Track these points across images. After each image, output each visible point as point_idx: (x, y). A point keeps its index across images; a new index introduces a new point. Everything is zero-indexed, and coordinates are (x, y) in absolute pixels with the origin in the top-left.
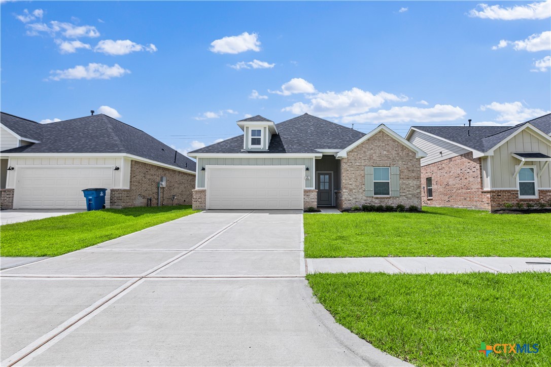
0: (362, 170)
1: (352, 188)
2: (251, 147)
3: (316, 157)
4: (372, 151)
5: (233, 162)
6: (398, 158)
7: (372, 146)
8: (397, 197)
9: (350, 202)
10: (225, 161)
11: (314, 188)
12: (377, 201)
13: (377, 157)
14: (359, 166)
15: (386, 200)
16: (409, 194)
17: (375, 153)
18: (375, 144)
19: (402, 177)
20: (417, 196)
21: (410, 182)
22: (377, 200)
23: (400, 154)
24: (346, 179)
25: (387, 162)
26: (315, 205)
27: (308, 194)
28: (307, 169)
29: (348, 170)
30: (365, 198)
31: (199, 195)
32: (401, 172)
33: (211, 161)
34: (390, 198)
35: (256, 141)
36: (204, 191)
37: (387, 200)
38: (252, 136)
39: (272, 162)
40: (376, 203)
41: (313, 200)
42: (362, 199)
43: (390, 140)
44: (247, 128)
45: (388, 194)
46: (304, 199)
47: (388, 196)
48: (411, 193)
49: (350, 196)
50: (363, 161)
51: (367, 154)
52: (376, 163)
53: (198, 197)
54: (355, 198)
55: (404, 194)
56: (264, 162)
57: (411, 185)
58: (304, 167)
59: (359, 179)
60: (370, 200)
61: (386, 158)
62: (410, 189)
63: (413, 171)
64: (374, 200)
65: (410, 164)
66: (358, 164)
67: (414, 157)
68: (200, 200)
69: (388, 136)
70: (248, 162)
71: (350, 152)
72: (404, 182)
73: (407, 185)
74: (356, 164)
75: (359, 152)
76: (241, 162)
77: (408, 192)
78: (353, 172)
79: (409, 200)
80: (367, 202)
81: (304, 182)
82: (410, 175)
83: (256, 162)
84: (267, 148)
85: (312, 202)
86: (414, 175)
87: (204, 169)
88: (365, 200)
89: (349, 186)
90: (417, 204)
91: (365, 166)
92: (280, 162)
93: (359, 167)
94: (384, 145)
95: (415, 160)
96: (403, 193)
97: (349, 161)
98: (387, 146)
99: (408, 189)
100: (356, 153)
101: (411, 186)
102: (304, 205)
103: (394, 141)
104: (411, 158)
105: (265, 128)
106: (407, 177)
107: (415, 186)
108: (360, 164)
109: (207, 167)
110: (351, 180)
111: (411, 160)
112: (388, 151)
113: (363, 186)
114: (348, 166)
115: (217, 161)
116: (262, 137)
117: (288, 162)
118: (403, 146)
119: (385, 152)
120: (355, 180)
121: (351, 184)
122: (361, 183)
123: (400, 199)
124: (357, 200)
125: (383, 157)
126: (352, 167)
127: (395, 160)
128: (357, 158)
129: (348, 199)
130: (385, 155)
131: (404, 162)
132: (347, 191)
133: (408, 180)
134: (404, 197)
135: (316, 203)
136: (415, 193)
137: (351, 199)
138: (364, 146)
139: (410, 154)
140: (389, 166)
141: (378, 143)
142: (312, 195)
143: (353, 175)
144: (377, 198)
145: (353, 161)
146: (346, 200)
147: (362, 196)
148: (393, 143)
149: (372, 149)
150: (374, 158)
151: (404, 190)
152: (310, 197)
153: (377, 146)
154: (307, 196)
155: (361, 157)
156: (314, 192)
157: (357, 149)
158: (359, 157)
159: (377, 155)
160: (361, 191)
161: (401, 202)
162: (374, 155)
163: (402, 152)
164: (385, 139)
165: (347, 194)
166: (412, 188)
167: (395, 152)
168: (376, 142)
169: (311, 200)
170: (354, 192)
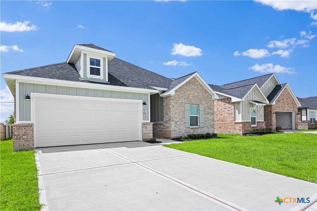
0: (183, 107)
1: (177, 121)
2: (90, 76)
3: (150, 93)
4: (189, 92)
5: (68, 91)
6: (203, 99)
7: (189, 88)
8: (203, 127)
9: (176, 132)
10: (57, 90)
11: (149, 121)
12: (192, 131)
13: (192, 97)
14: (181, 103)
17: (191, 94)
18: (191, 87)
19: (205, 112)
20: (212, 126)
22: (192, 130)
23: (204, 96)
24: (173, 114)
25: (197, 101)
26: (151, 136)
27: (146, 126)
28: (144, 104)
31: (24, 131)
32: (205, 109)
33: (36, 88)
34: (198, 128)
35: (95, 71)
36: (31, 125)
37: (198, 129)
38: (91, 65)
39: (112, 94)
40: (191, 132)
41: (150, 132)
42: (183, 129)
43: (199, 85)
44: (85, 55)
45: (197, 125)
46: (142, 131)
48: (209, 124)
50: (184, 99)
51: (186, 94)
52: (191, 101)
53: (21, 134)
54: (179, 129)
55: (206, 125)
56: (104, 94)
58: (141, 102)
59: (181, 113)
60: (188, 130)
61: (197, 98)
62: (209, 122)
64: (190, 130)
65: (209, 104)
66: (180, 102)
67: (211, 99)
68: (24, 137)
69: (198, 81)
70: (87, 92)
72: (206, 116)
73: (208, 118)
74: (179, 101)
75: (181, 92)
76: (77, 92)
78: (177, 108)
79: (209, 129)
80: (186, 132)
81: (140, 115)
82: (209, 112)
83: (95, 93)
84: (107, 80)
85: (149, 133)
86: (211, 112)
87: (28, 97)
88: (185, 130)
91: (185, 103)
92: (119, 95)
93: (181, 104)
94: (196, 88)
95: (212, 101)
97: (175, 99)
98: (197, 89)
99: (208, 122)
100: (179, 93)
101: (210, 119)
102: (143, 136)
103: (201, 86)
105: (104, 58)
107: (212, 119)
109: (32, 95)
110: (176, 114)
111: (209, 100)
112: (198, 93)
113: (184, 119)
114: (174, 102)
115: (46, 89)
116: (101, 68)
117: (127, 95)
119: (196, 94)
120: (179, 114)
121: (176, 118)
122: (182, 117)
123: (204, 128)
124: (180, 131)
125: (195, 97)
126: (177, 104)
127: (202, 100)
128: (180, 97)
129: (174, 130)
130: (196, 96)
131: (206, 102)
132: (174, 123)
133: (208, 115)
134: (206, 127)
135: (152, 134)
136: (212, 124)
137: (176, 130)
138: (184, 87)
139: (209, 96)
140: (198, 104)
141: (192, 86)
142: (149, 128)
143: (178, 110)
144: (192, 129)
145: (177, 99)
146: (173, 131)
147: (183, 127)
148: (200, 87)
149: (189, 90)
150: (190, 98)
151: (206, 122)
152: (147, 129)
153: (191, 88)
154: (145, 128)
155: (182, 96)
156: (150, 125)
157: (180, 89)
158: (181, 96)
159: (192, 95)
160: (182, 123)
161: (205, 131)
162: (190, 95)
163: (205, 94)
164: (196, 83)
165: (174, 125)
166: (210, 120)
167: (202, 94)
168: (191, 85)
169: (148, 132)
170: (178, 124)
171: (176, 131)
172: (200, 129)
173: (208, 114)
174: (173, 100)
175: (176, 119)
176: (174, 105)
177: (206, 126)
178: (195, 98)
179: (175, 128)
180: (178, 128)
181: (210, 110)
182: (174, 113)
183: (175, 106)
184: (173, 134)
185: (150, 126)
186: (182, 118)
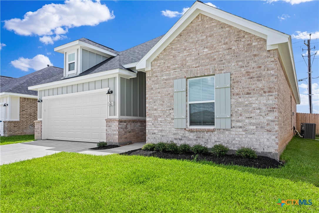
0: (171, 87)
1: (157, 114)
2: (68, 74)
3: (120, 75)
4: (185, 53)
5: (57, 91)
6: (228, 57)
7: (186, 44)
8: (227, 130)
9: (155, 136)
10: (53, 92)
11: (117, 117)
12: (192, 136)
13: (193, 61)
14: (166, 80)
15: (207, 135)
16: (250, 124)
17: (190, 55)
18: (191, 40)
19: (236, 91)
20: (268, 128)
21: (253, 99)
22: (192, 134)
23: (233, 48)
25: (208, 67)
27: (110, 124)
28: (112, 92)
29: (152, 89)
30: (174, 130)
32: (234, 82)
33: (45, 93)
34: (213, 131)
36: (41, 122)
37: (209, 134)
38: (69, 61)
40: (190, 140)
41: (115, 132)
42: (170, 132)
43: (216, 26)
44: (66, 53)
45: (213, 123)
46: (106, 130)
47: (211, 127)
48: (253, 121)
49: (155, 127)
50: (172, 71)
51: (178, 58)
52: (191, 71)
53: (37, 128)
54: (161, 131)
55: (240, 124)
57: (254, 105)
58: (108, 90)
59: (166, 100)
60: (181, 133)
61: (208, 61)
62: (252, 115)
63: (259, 78)
64: (187, 134)
65: (254, 65)
66: (165, 77)
67: (262, 48)
68: (38, 131)
70: (66, 90)
71: (155, 60)
72: (240, 100)
73: (246, 105)
74: (162, 78)
75: (167, 58)
76: (62, 90)
77: (247, 121)
78: (159, 90)
79: (251, 136)
80: (178, 137)
81: (107, 109)
82: (253, 87)
83: (72, 89)
85: (114, 135)
86: (260, 86)
87: (39, 101)
88: (174, 134)
89: (153, 112)
90: (268, 143)
91: (175, 78)
92: (89, 86)
93: (167, 82)
94: (204, 37)
95: (265, 54)
96: (237, 121)
97: (154, 74)
98: (209, 38)
99: (247, 115)
100: (163, 61)
102: (106, 138)
104: (255, 53)
105: (78, 50)
106: (246, 90)
107: (264, 108)
108: (167, 77)
109: (43, 99)
111: (255, 55)
112: (211, 47)
113: (171, 111)
114: (153, 81)
115: (48, 92)
116: (75, 61)
117: (95, 85)
118: (240, 31)
119: (206, 50)
120: (161, 103)
121: (156, 110)
122: (169, 107)
123: (232, 133)
124: (164, 134)
125: (203, 59)
126: (158, 83)
127: (223, 61)
128: (164, 68)
129: (151, 131)
130: (206, 55)
131: (240, 63)
132: (151, 119)
133: (247, 96)
134: (241, 130)
135: (117, 136)
136: (265, 121)
137: (156, 131)
138: (173, 47)
139: (254, 44)
140: (211, 73)
141: (194, 37)
142: (114, 126)
143: (159, 95)
144: (191, 131)
145: (158, 74)
146: (150, 134)
147: (169, 127)
148: (221, 30)
149: (185, 49)
150: (188, 64)
151: (241, 115)
152: (112, 128)
153: (192, 42)
154: (109, 126)
155: (169, 65)
156: (115, 122)
157: (165, 54)
158: (166, 65)
159: (193, 58)
160: (168, 119)
161: (234, 139)
162: (188, 59)
163: (236, 44)
164: (207, 26)
165: (151, 124)
166: (258, 111)
167: (224, 46)
168: (192, 35)
169: (113, 132)
170: (159, 122)
171: (155, 133)
172: (216, 133)
173: (248, 94)
174: (151, 77)
175: (155, 112)
176: (152, 86)
177: (241, 127)
178: (203, 61)
179: (154, 128)
180: (160, 129)
181: (258, 80)
182: (151, 100)
183: (154, 88)
184: (148, 140)
185: (115, 124)
186: (169, 109)
